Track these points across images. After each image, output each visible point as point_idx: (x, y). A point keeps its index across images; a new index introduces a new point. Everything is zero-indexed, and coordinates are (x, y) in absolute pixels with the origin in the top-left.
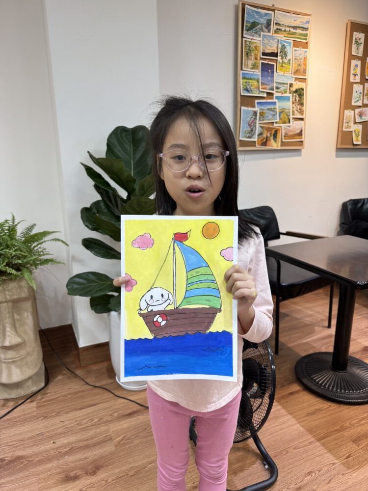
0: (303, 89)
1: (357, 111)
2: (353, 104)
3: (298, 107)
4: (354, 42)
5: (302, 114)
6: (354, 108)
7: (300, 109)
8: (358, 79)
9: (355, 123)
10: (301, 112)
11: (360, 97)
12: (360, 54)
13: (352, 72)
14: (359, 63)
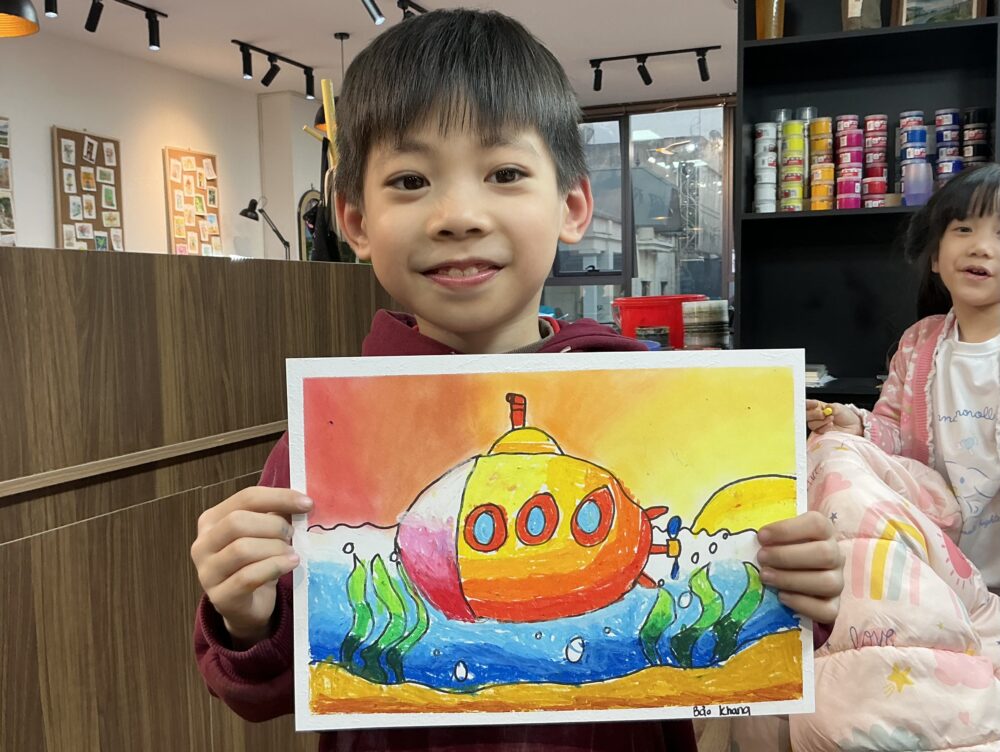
0: (8, 199)
1: (78, 225)
2: (72, 218)
3: (6, 219)
4: (63, 148)
5: (13, 228)
6: (73, 222)
7: (9, 221)
8: (74, 190)
9: (78, 240)
10: (11, 225)
11: (79, 210)
12: (73, 163)
13: (66, 181)
14: (72, 172)
